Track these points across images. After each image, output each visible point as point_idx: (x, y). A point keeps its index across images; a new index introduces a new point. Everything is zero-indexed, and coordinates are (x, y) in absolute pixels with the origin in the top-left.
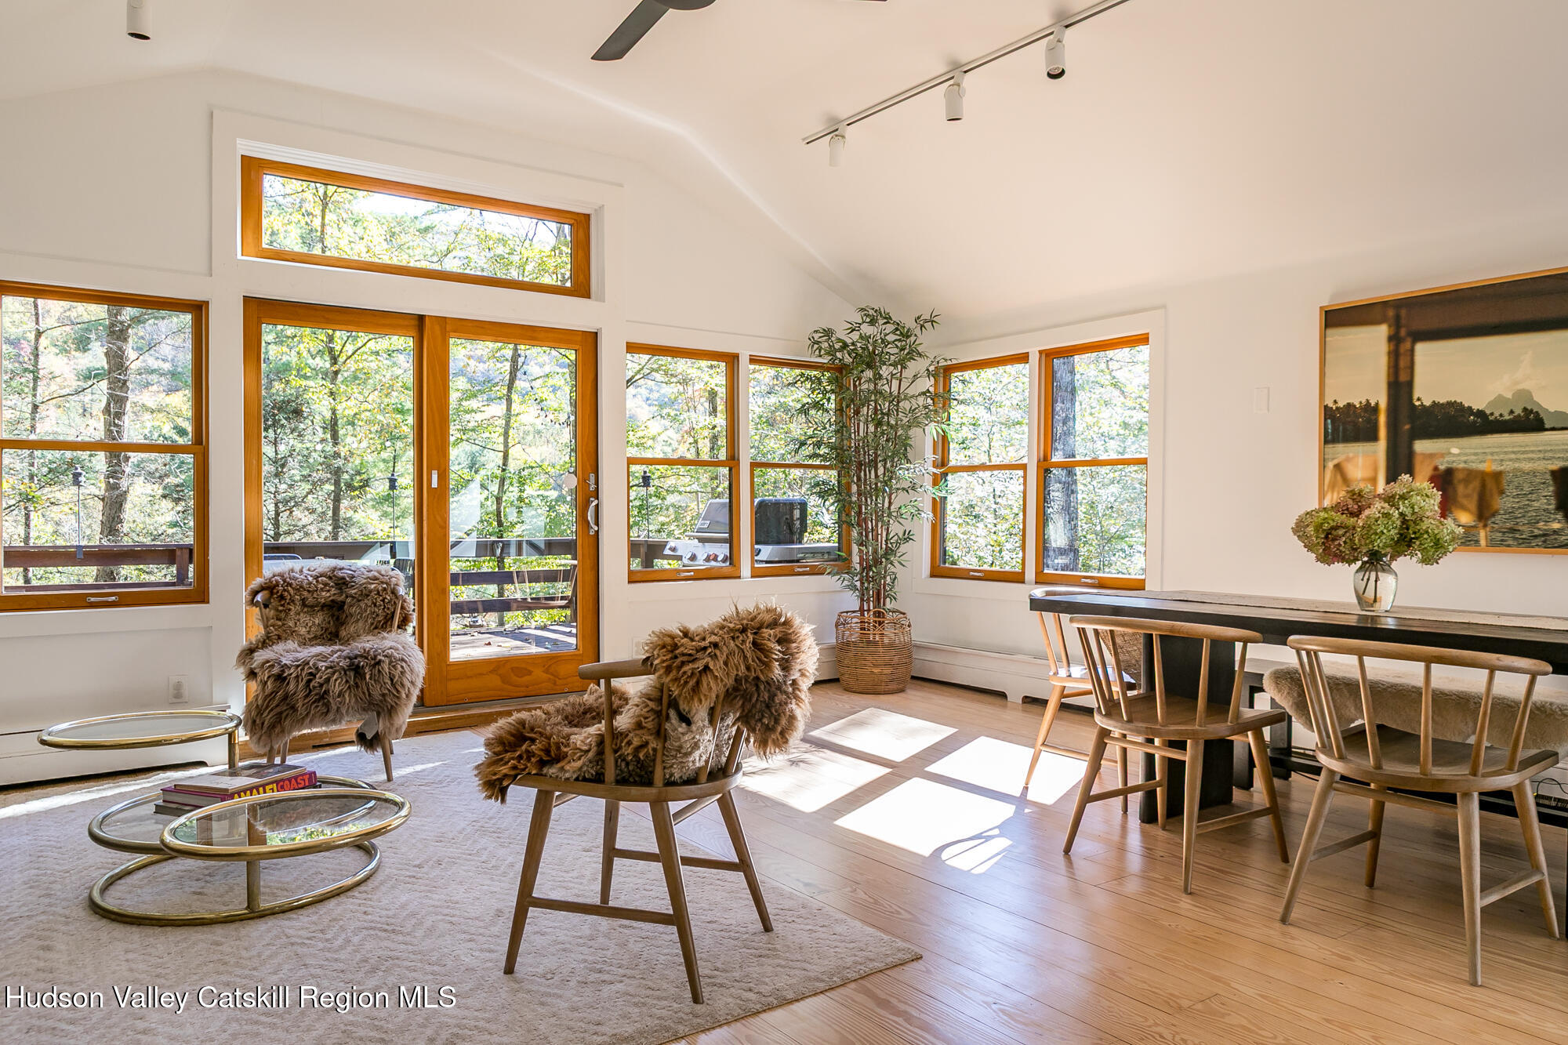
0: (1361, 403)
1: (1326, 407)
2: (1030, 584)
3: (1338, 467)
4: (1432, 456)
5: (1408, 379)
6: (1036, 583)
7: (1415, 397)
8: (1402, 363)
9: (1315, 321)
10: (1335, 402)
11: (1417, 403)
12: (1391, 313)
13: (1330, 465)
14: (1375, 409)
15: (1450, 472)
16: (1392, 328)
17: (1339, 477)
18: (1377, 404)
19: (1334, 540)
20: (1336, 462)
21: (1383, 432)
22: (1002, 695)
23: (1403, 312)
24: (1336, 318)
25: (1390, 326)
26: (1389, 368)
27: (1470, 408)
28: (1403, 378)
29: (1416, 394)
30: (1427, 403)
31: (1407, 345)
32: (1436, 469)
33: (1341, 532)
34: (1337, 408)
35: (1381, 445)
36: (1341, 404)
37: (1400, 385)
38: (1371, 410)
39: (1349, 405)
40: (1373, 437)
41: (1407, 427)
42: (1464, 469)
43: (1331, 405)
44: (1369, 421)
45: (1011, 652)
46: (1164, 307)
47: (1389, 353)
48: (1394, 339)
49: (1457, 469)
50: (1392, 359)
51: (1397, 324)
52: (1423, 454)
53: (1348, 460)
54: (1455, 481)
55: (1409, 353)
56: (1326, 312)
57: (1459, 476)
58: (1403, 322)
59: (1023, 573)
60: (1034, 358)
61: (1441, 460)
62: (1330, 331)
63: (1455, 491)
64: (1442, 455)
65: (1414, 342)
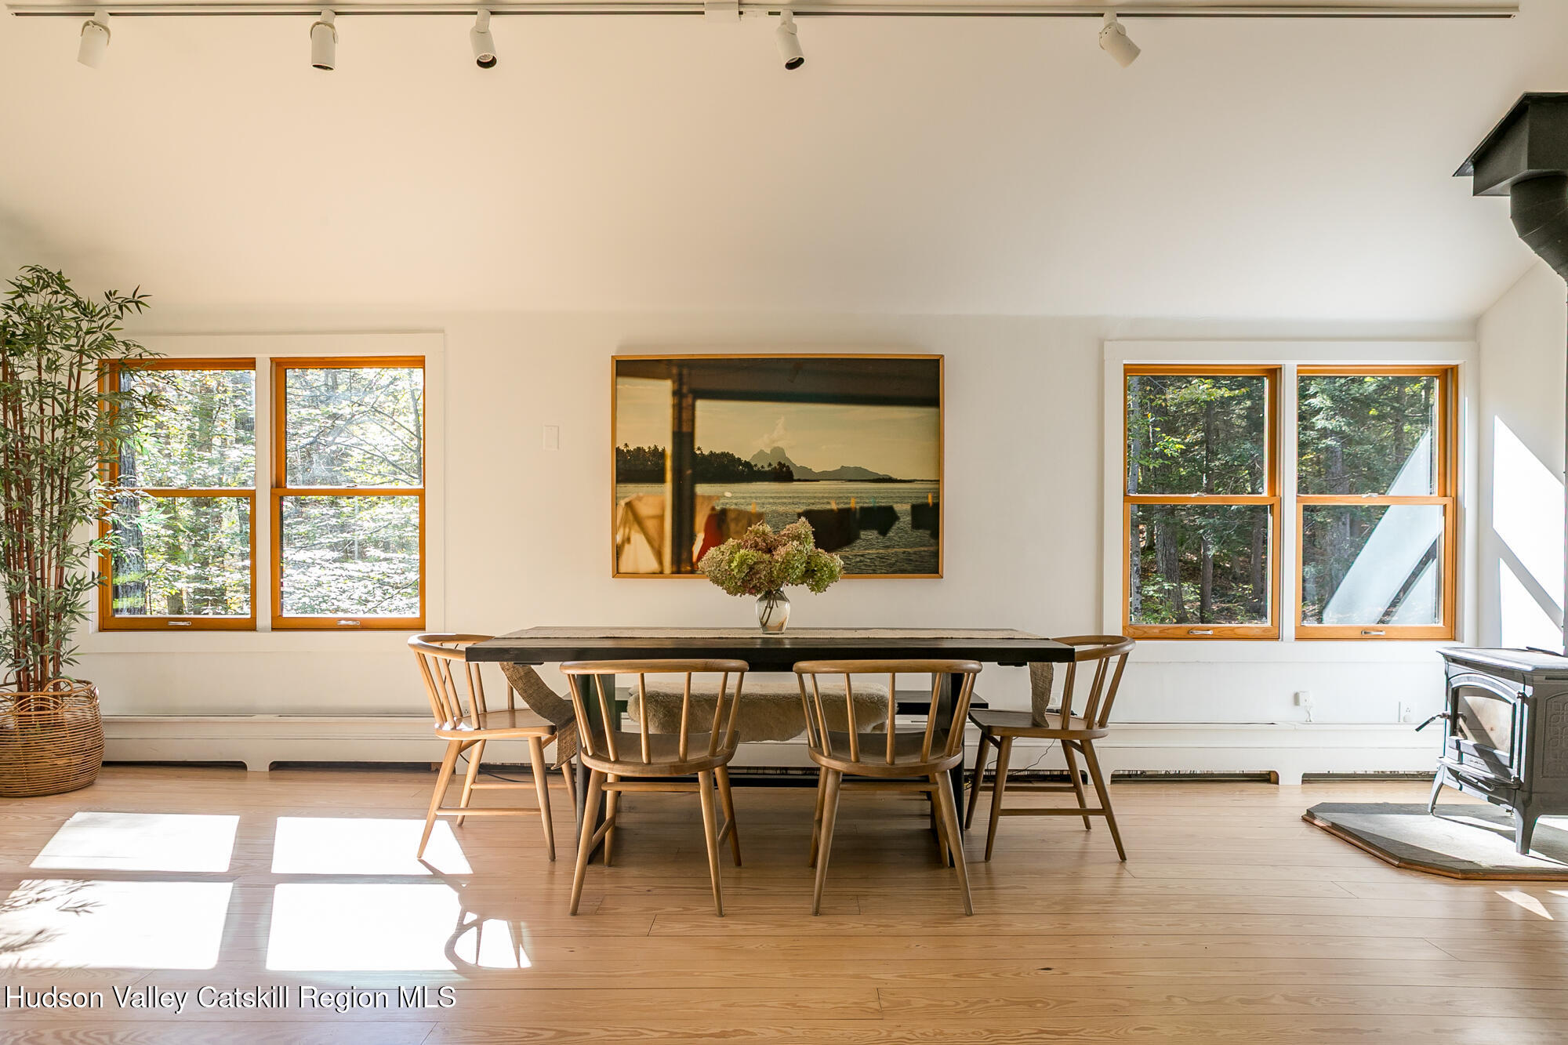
0: (649, 448)
1: (618, 450)
2: (264, 630)
3: (629, 505)
4: (710, 498)
5: (690, 430)
6: (273, 629)
7: (696, 447)
8: (685, 415)
9: (608, 369)
10: (626, 445)
11: (698, 452)
12: (675, 371)
13: (622, 503)
14: (662, 454)
15: (724, 512)
16: (676, 385)
17: (630, 514)
18: (664, 450)
19: (755, 574)
20: (627, 500)
21: (669, 476)
22: (240, 766)
23: (685, 371)
24: (626, 368)
25: (674, 382)
26: (674, 419)
27: (739, 459)
28: (685, 429)
29: (697, 444)
30: (706, 453)
31: (690, 400)
32: (713, 509)
33: (762, 566)
34: (628, 451)
35: (668, 487)
36: (631, 448)
37: (683, 435)
38: (658, 455)
39: (639, 448)
40: (661, 480)
41: (689, 472)
42: (735, 510)
43: (622, 447)
44: (657, 464)
45: (247, 712)
46: (442, 331)
47: (674, 406)
48: (677, 394)
49: (730, 510)
50: (676, 412)
51: (679, 381)
52: (703, 497)
53: (639, 499)
54: (729, 520)
55: (691, 408)
56: (617, 361)
57: (731, 515)
58: (685, 380)
59: (254, 618)
60: (264, 366)
61: (717, 501)
62: (620, 380)
63: (728, 528)
64: (718, 498)
65: (695, 398)
